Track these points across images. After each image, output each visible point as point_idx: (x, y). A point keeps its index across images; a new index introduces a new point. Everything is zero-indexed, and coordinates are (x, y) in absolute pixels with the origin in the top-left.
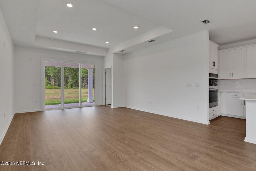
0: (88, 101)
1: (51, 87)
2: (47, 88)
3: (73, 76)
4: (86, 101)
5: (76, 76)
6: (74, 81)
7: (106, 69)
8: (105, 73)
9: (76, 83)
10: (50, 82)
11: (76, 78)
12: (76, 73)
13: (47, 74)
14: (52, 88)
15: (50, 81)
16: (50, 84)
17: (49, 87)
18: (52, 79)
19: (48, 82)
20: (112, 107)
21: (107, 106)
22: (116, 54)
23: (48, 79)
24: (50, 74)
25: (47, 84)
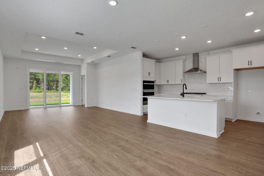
0: (71, 103)
1: (40, 90)
2: (36, 92)
3: (64, 80)
4: (69, 103)
5: (67, 79)
6: (64, 85)
7: (82, 76)
8: (82, 79)
9: (67, 87)
10: (39, 86)
11: (66, 82)
12: (67, 76)
13: (36, 77)
14: (41, 92)
15: (39, 84)
16: (39, 87)
17: (38, 91)
18: (41, 82)
19: (36, 86)
20: (86, 106)
21: (83, 106)
22: (88, 64)
23: (37, 83)
24: (39, 78)
25: (36, 88)
